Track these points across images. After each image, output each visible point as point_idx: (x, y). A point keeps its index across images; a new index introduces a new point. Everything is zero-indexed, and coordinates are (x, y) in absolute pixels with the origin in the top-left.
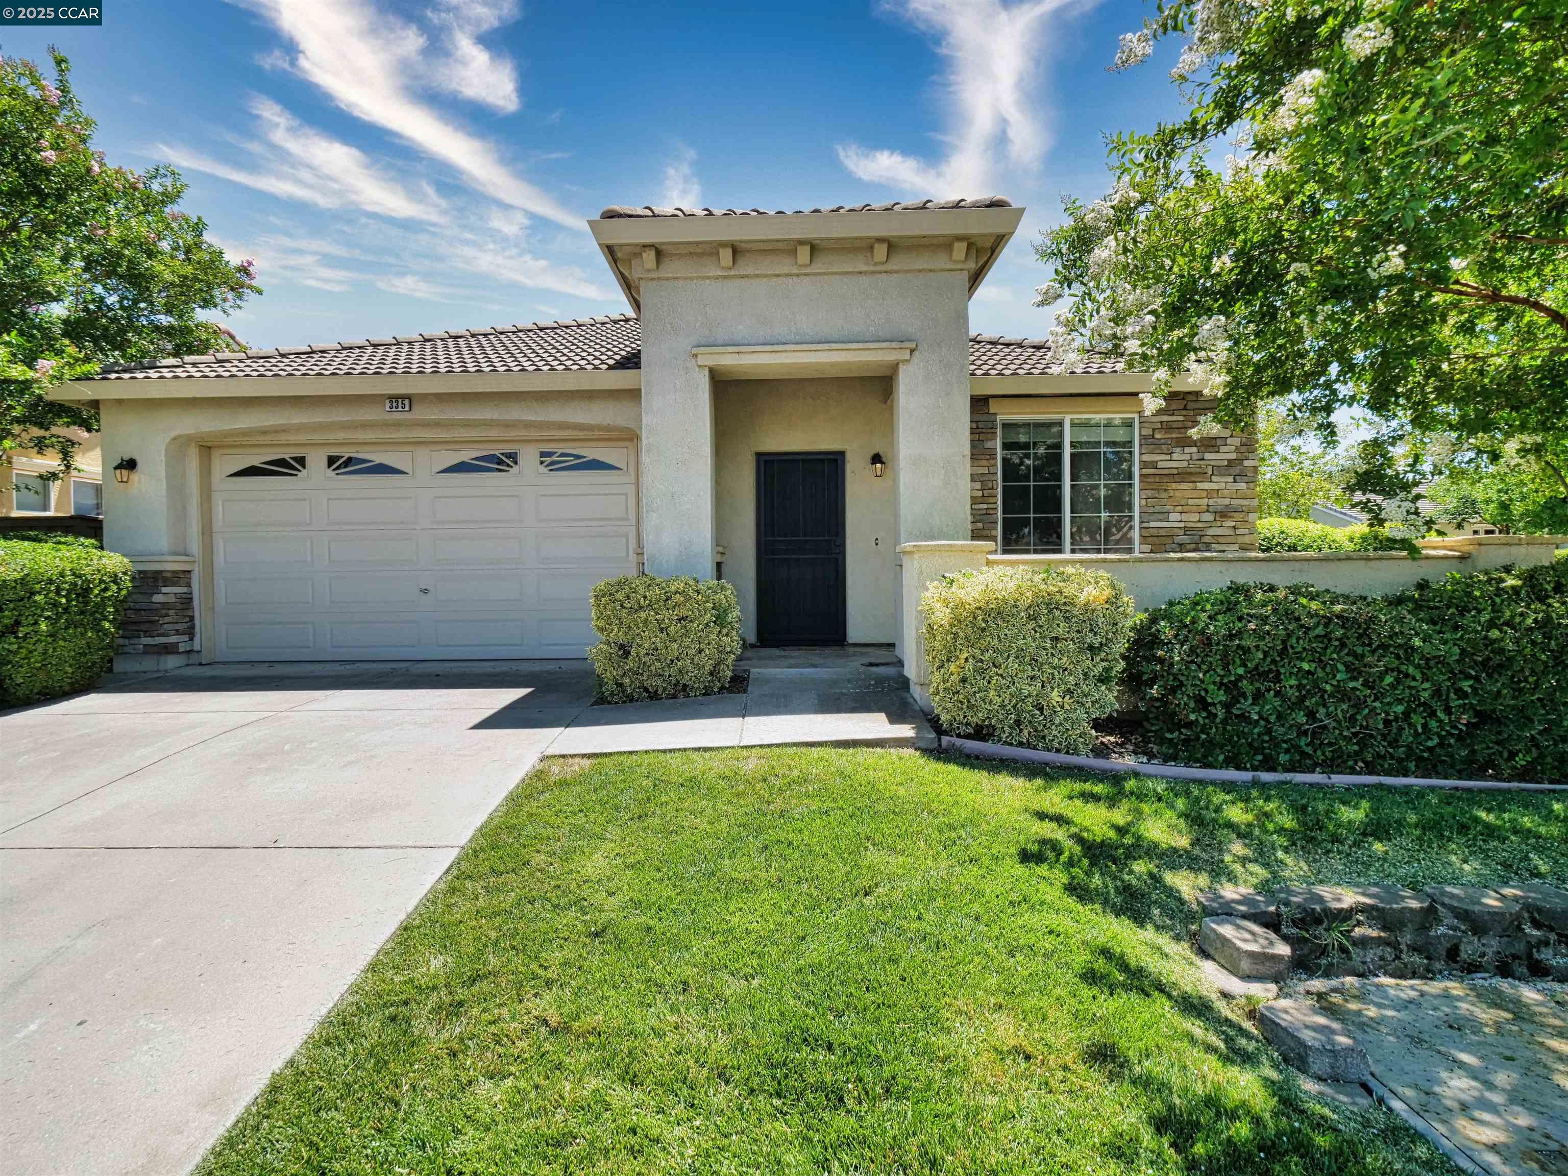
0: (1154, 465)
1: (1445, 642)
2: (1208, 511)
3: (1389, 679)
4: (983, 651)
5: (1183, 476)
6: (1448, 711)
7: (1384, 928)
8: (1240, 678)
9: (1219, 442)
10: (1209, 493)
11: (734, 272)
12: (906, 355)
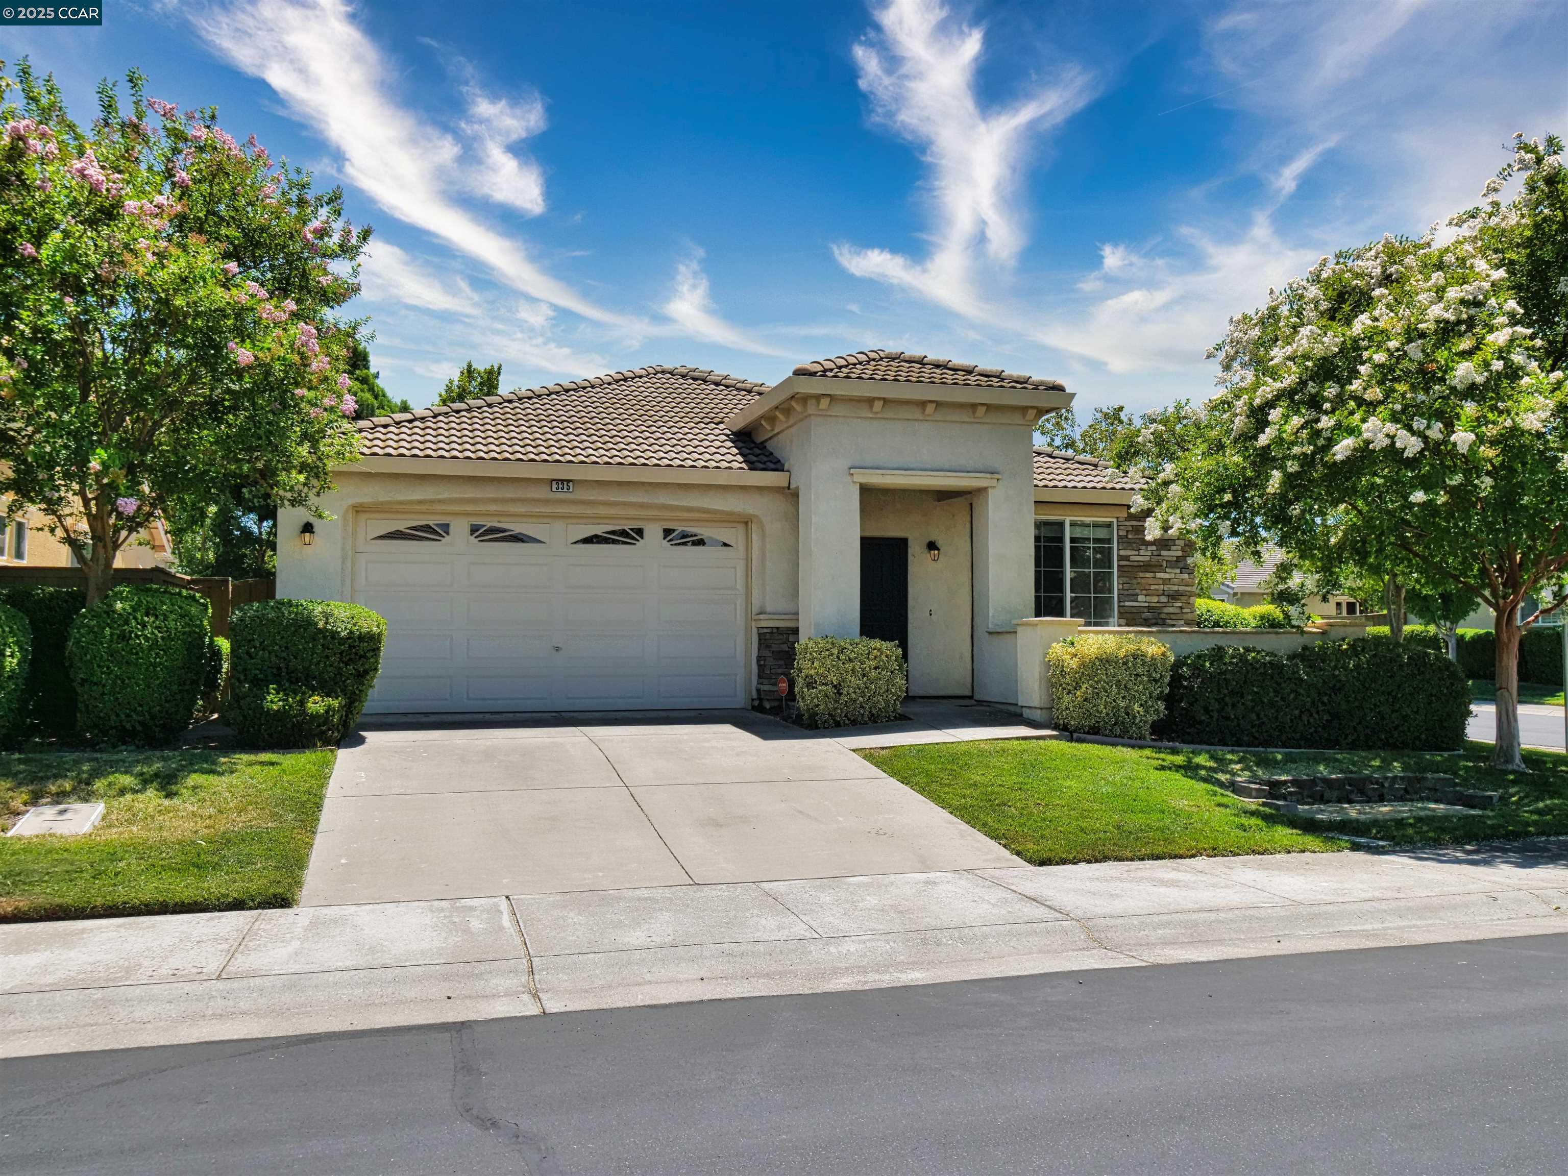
0: (1127, 558)
1: (1316, 677)
2: (1163, 594)
3: (1292, 696)
4: (1097, 683)
5: (1147, 567)
6: (1318, 713)
7: (1298, 787)
8: (1225, 695)
9: (1170, 543)
10: (1165, 581)
11: (879, 416)
12: (994, 483)
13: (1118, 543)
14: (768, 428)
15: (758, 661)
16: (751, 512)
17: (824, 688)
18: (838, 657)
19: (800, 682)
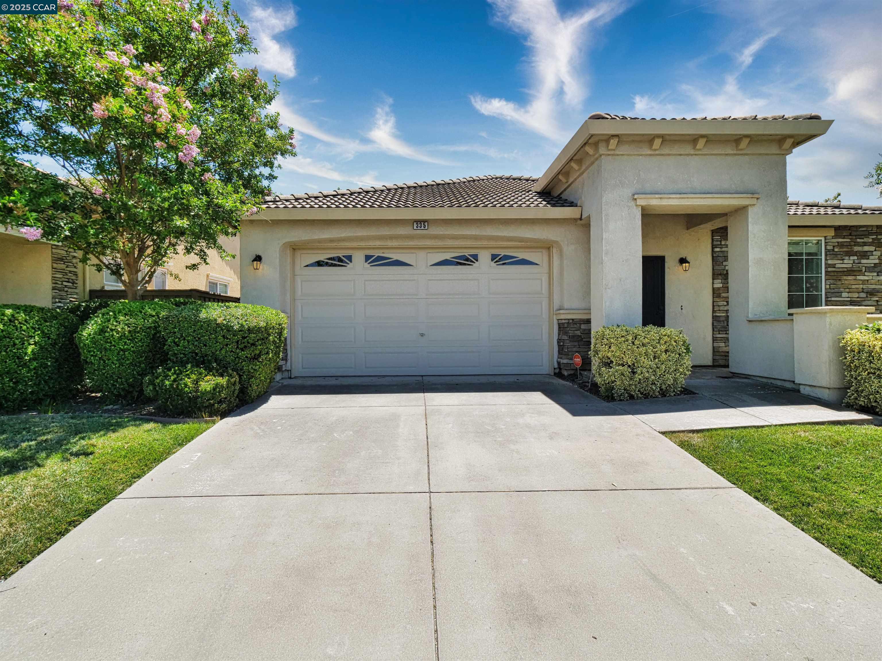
0: (833, 266)
2: (863, 292)
5: (849, 272)
9: (869, 254)
10: (863, 282)
11: (657, 152)
12: (754, 201)
13: (826, 255)
14: (564, 180)
15: (558, 342)
16: (553, 239)
17: (621, 368)
18: (633, 343)
19: (595, 362)
